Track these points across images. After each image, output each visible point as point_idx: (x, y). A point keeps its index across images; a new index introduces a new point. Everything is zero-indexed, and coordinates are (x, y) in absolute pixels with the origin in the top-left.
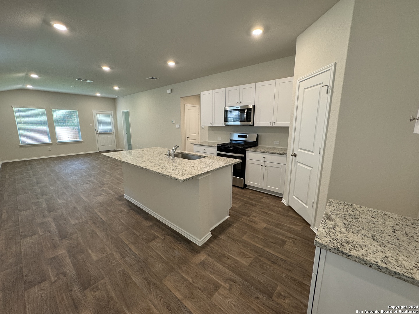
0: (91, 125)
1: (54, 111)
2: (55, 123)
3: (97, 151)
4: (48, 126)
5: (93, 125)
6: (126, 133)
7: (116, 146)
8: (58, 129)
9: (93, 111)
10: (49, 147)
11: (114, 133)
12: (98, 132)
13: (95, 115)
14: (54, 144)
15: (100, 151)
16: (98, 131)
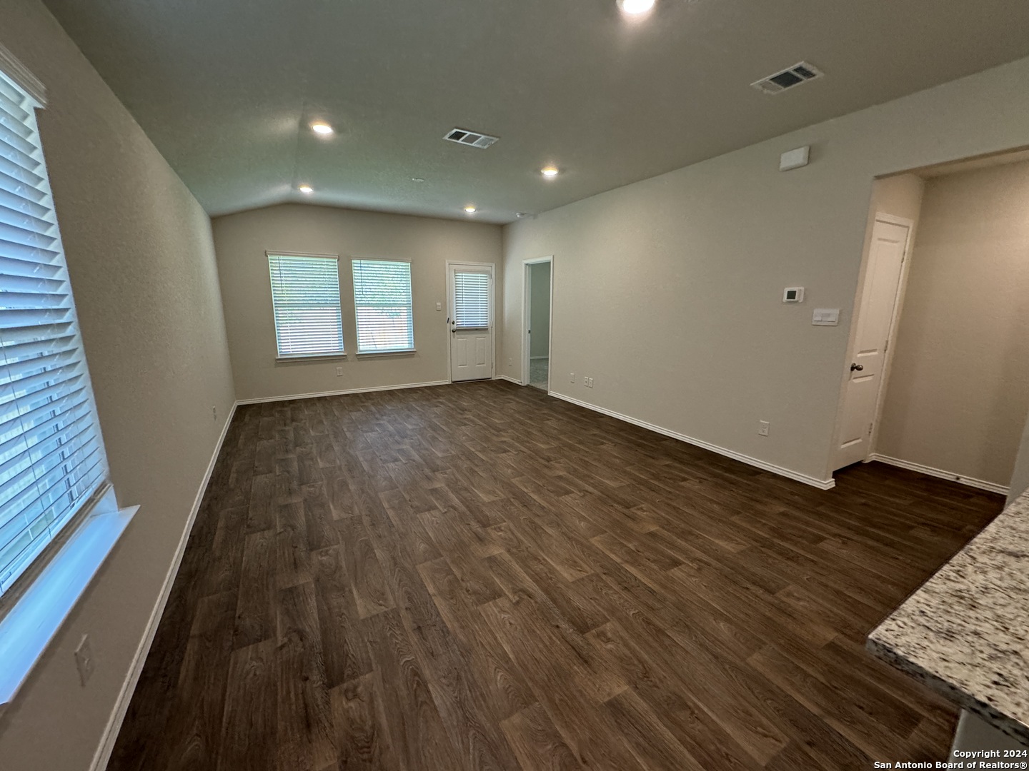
0: (438, 304)
1: (356, 263)
2: (357, 300)
3: (448, 382)
4: (341, 306)
5: (444, 304)
6: (529, 332)
7: (494, 368)
8: (363, 316)
9: (447, 264)
10: (339, 367)
11: (494, 328)
12: (455, 327)
13: (450, 275)
14: (350, 356)
15: (453, 380)
16: (453, 323)
